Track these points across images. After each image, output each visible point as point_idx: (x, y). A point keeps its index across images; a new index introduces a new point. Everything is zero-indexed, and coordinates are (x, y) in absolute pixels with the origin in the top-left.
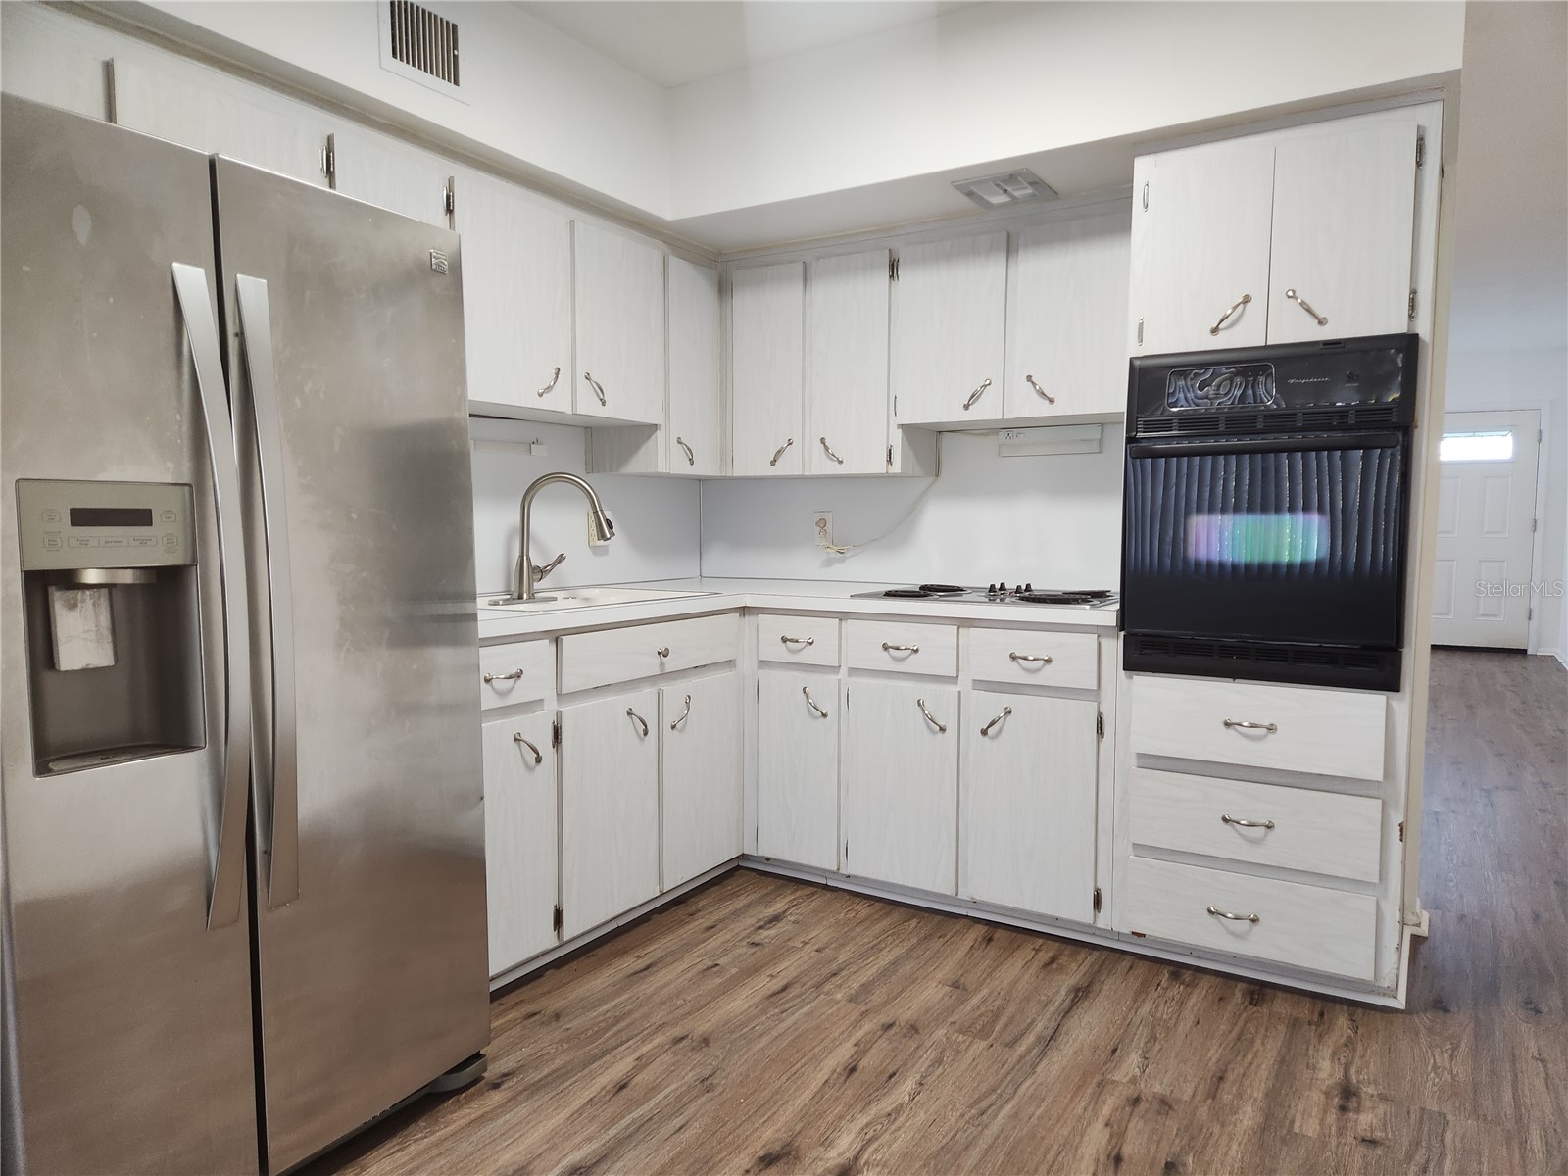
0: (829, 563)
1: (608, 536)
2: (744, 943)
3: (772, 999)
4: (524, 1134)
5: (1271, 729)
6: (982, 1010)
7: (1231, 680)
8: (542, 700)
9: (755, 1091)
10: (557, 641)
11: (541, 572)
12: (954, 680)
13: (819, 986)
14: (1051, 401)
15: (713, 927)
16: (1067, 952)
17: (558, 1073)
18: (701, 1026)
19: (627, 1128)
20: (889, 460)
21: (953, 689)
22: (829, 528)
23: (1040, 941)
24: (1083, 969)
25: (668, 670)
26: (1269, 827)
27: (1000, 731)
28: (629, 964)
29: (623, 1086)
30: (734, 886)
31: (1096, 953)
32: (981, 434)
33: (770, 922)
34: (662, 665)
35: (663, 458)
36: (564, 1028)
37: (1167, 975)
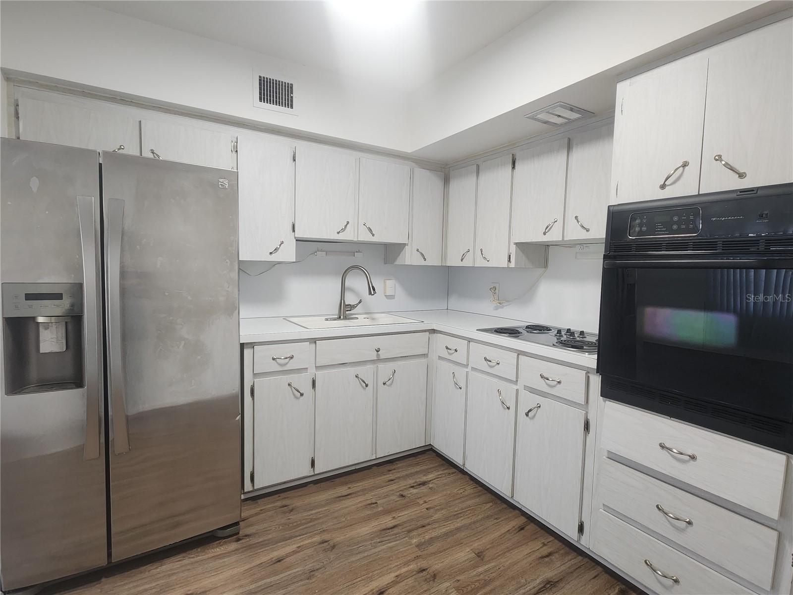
0: (496, 308)
1: (373, 293)
2: (398, 494)
3: (382, 532)
4: (222, 572)
5: (693, 458)
6: (482, 576)
7: (669, 418)
8: (307, 368)
9: (326, 588)
10: (315, 342)
11: (352, 307)
12: (516, 382)
13: (409, 531)
14: (588, 230)
15: (392, 480)
16: (562, 552)
17: (264, 543)
18: (339, 537)
19: (259, 587)
20: (509, 260)
21: (515, 387)
22: (497, 291)
23: (552, 538)
24: (563, 568)
25: (382, 357)
26: (690, 523)
27: (534, 416)
28: (343, 490)
29: (279, 561)
30: (421, 459)
31: (580, 558)
32: (569, 247)
33: (420, 485)
34: (378, 355)
35: (410, 258)
36: (288, 518)
37: (617, 591)
